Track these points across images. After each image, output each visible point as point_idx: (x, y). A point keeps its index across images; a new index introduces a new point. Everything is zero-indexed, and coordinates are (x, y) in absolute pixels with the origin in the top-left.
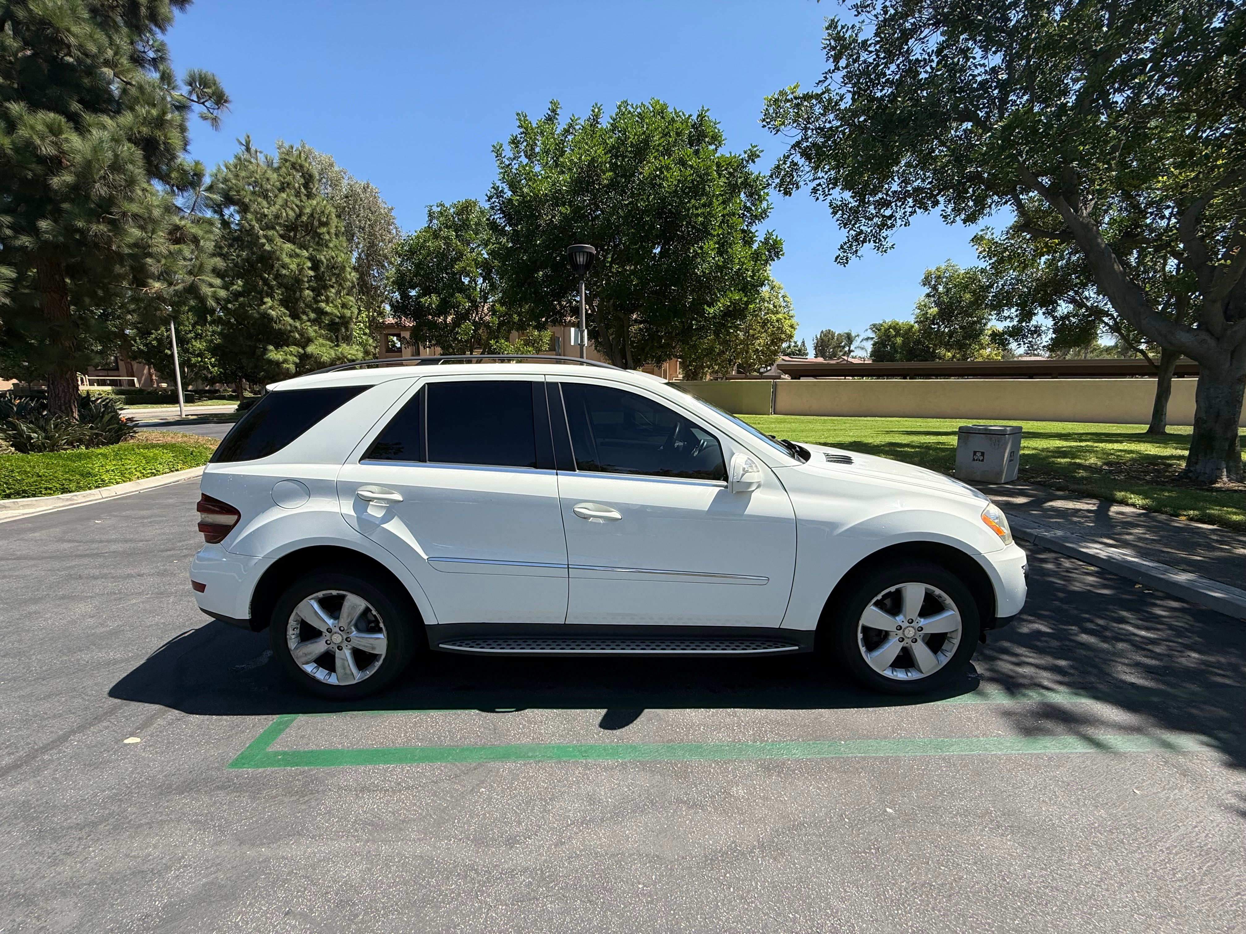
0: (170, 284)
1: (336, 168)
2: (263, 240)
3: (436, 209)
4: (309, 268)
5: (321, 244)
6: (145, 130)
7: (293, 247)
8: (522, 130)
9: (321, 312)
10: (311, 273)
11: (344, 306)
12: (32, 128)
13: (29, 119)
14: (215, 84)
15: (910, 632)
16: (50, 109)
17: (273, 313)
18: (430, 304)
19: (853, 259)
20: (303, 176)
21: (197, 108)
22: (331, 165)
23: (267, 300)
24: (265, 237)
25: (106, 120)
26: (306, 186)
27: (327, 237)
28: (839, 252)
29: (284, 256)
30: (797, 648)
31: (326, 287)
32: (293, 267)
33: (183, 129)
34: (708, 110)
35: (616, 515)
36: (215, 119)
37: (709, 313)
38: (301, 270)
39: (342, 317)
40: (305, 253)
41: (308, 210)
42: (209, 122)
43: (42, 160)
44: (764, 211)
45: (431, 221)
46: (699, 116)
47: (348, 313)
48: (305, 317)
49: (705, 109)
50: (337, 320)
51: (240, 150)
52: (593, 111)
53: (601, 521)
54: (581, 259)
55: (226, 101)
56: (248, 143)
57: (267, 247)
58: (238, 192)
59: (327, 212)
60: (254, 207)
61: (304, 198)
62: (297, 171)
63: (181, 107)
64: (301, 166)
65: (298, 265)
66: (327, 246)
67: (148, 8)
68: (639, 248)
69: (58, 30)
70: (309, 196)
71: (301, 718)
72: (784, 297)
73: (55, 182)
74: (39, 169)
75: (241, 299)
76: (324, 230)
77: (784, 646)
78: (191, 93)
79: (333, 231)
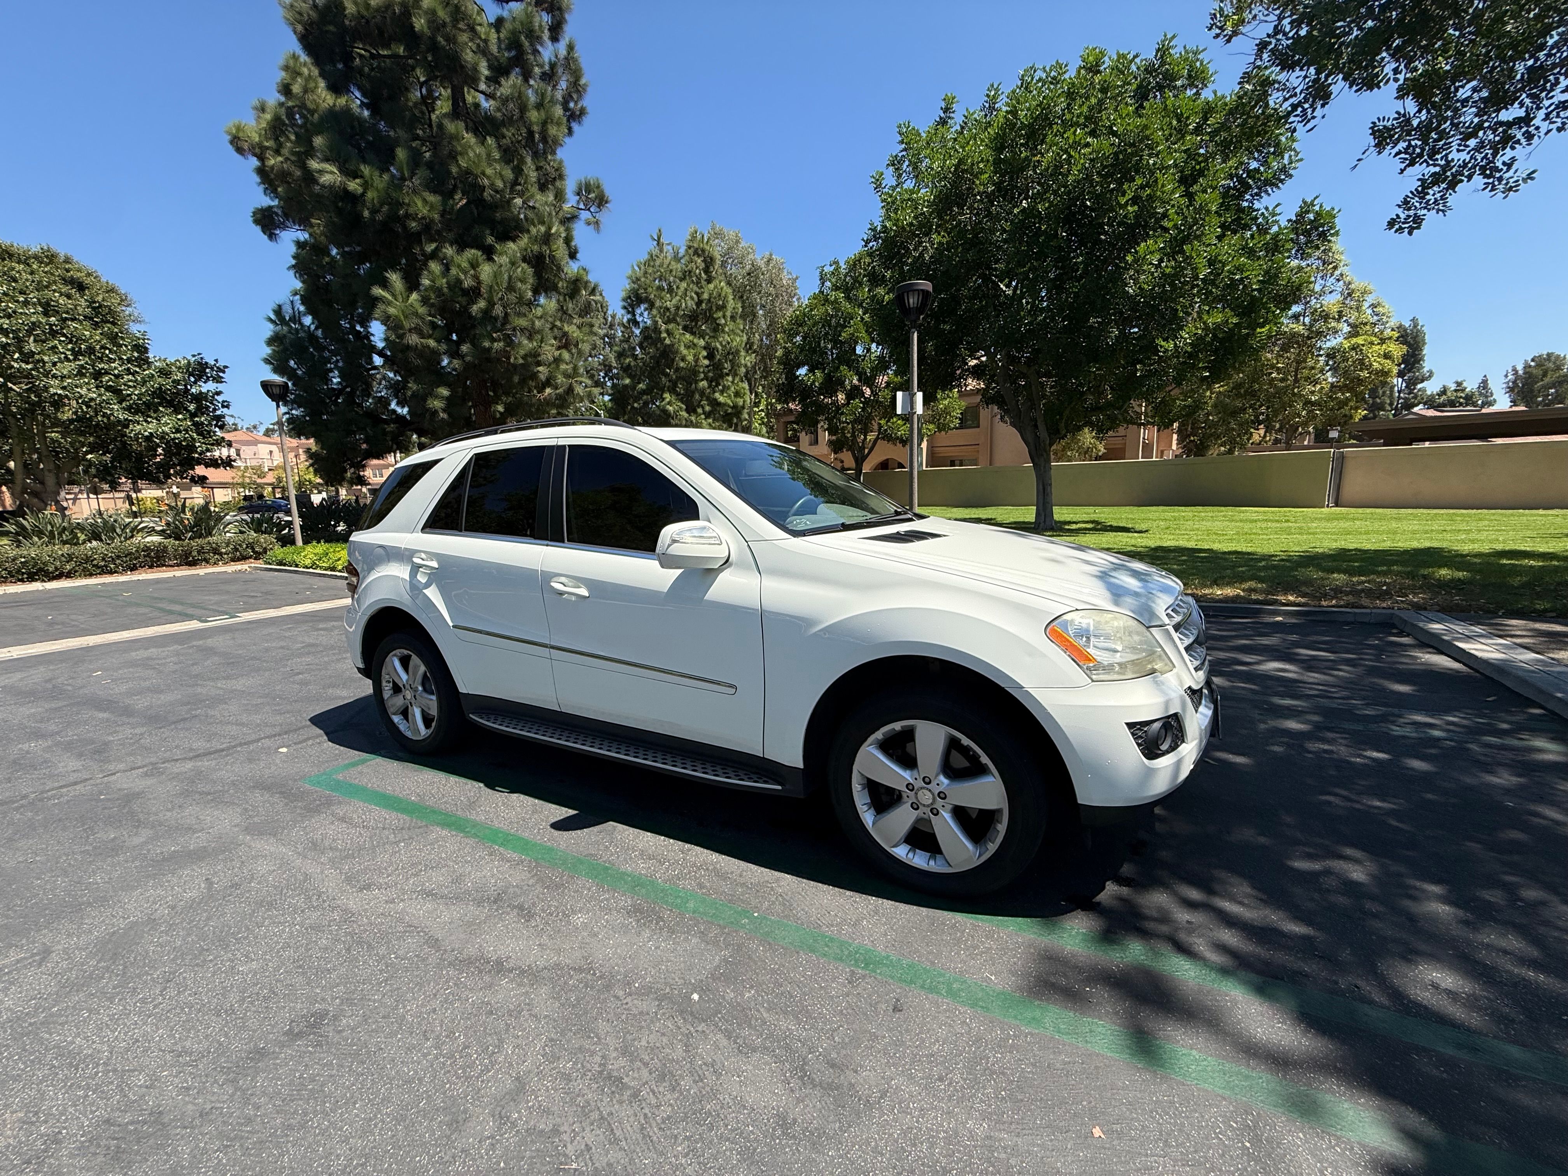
0: (556, 388)
1: (743, 244)
2: (664, 335)
3: (828, 269)
4: (705, 358)
5: (717, 329)
6: (536, 248)
7: (691, 338)
8: (903, 146)
9: (715, 403)
10: (706, 362)
11: (737, 394)
12: (459, 266)
13: (458, 259)
14: (598, 187)
15: (926, 797)
16: (472, 247)
17: (671, 408)
18: (814, 381)
19: (1430, 218)
20: (704, 261)
21: (585, 215)
22: (737, 242)
23: (667, 395)
24: (668, 332)
25: (511, 245)
26: (707, 271)
27: (723, 321)
28: (1400, 211)
29: (682, 348)
30: (779, 787)
31: (722, 376)
32: (690, 358)
33: (568, 240)
34: (1174, 37)
35: (584, 592)
36: (597, 223)
37: (1166, 351)
38: (697, 360)
39: (735, 407)
40: (702, 343)
41: (706, 296)
42: (592, 226)
43: (465, 292)
44: (1284, 170)
45: (823, 284)
46: (1158, 50)
47: (740, 402)
48: (700, 410)
49: (1169, 37)
50: (730, 411)
51: (652, 246)
52: (988, 96)
53: (573, 598)
54: (913, 301)
55: (607, 202)
56: (659, 238)
57: (667, 341)
58: (646, 289)
59: (723, 294)
60: (658, 303)
61: (703, 283)
62: (699, 256)
63: (569, 220)
64: (703, 251)
65: (695, 356)
66: (723, 331)
67: (540, 133)
68: (1030, 269)
69: (476, 177)
70: (709, 281)
71: (379, 760)
72: (1373, 306)
73: (475, 309)
74: (463, 300)
75: (645, 397)
76: (720, 314)
77: (765, 782)
78: (578, 202)
79: (728, 314)
